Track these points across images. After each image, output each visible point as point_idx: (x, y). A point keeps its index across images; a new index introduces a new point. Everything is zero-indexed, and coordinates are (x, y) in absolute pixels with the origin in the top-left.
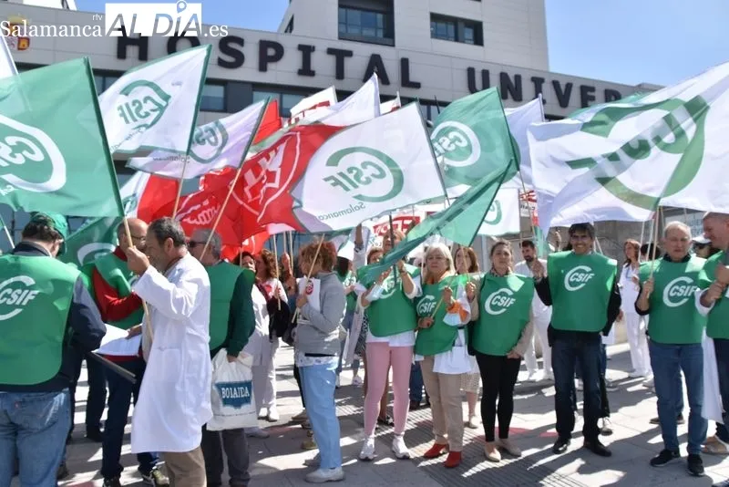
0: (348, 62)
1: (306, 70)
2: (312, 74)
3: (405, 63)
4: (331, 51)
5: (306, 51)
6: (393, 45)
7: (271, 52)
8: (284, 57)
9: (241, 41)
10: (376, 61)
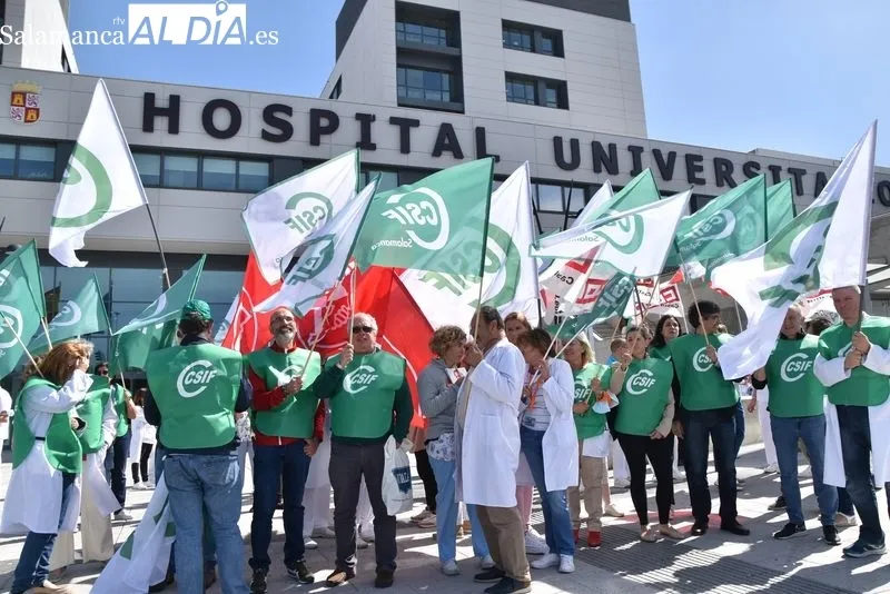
0: (414, 132)
1: (366, 143)
2: (373, 147)
3: (480, 134)
4: (393, 121)
5: (366, 120)
6: (462, 112)
7: (324, 122)
8: (339, 128)
9: (288, 110)
10: (446, 131)
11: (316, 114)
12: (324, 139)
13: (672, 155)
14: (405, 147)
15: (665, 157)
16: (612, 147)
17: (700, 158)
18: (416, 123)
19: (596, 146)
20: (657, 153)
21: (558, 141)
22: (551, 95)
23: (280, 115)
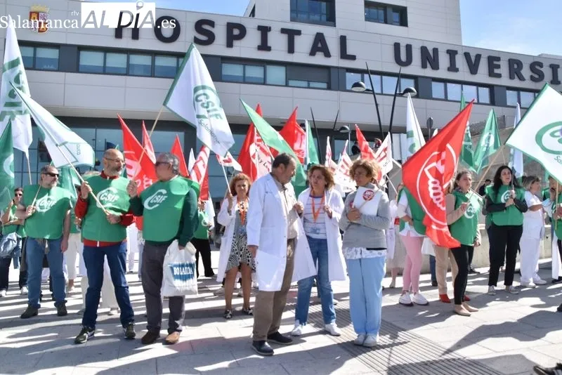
1: (264, 46)
2: (269, 49)
3: (343, 40)
4: (284, 31)
5: (264, 30)
6: (335, 26)
7: (236, 32)
9: (212, 24)
10: (320, 38)
11: (231, 26)
12: (236, 43)
13: (478, 57)
14: (291, 49)
15: (473, 59)
16: (436, 50)
17: (498, 59)
18: (299, 33)
19: (424, 50)
20: (467, 55)
21: (397, 46)
22: (396, 16)
23: (206, 27)
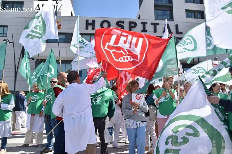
0: (158, 27)
1: (144, 30)
2: (146, 31)
3: (177, 26)
4: (152, 24)
5: (144, 24)
6: (173, 21)
7: (133, 25)
8: (137, 26)
9: (123, 22)
11: (130, 23)
12: (133, 29)
14: (155, 31)
18: (158, 24)
22: (199, 15)
23: (121, 24)
